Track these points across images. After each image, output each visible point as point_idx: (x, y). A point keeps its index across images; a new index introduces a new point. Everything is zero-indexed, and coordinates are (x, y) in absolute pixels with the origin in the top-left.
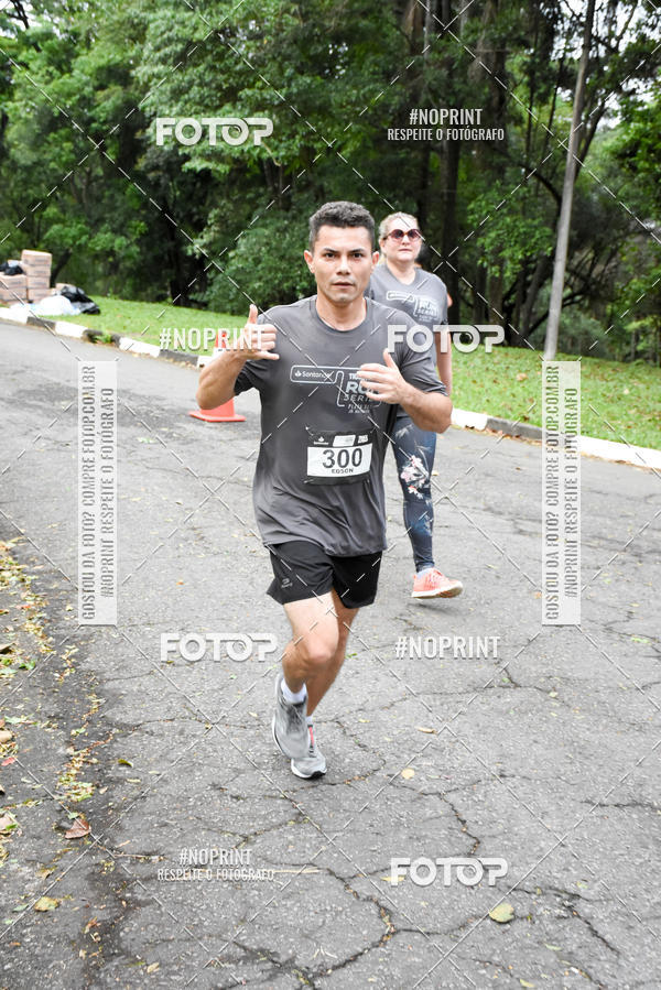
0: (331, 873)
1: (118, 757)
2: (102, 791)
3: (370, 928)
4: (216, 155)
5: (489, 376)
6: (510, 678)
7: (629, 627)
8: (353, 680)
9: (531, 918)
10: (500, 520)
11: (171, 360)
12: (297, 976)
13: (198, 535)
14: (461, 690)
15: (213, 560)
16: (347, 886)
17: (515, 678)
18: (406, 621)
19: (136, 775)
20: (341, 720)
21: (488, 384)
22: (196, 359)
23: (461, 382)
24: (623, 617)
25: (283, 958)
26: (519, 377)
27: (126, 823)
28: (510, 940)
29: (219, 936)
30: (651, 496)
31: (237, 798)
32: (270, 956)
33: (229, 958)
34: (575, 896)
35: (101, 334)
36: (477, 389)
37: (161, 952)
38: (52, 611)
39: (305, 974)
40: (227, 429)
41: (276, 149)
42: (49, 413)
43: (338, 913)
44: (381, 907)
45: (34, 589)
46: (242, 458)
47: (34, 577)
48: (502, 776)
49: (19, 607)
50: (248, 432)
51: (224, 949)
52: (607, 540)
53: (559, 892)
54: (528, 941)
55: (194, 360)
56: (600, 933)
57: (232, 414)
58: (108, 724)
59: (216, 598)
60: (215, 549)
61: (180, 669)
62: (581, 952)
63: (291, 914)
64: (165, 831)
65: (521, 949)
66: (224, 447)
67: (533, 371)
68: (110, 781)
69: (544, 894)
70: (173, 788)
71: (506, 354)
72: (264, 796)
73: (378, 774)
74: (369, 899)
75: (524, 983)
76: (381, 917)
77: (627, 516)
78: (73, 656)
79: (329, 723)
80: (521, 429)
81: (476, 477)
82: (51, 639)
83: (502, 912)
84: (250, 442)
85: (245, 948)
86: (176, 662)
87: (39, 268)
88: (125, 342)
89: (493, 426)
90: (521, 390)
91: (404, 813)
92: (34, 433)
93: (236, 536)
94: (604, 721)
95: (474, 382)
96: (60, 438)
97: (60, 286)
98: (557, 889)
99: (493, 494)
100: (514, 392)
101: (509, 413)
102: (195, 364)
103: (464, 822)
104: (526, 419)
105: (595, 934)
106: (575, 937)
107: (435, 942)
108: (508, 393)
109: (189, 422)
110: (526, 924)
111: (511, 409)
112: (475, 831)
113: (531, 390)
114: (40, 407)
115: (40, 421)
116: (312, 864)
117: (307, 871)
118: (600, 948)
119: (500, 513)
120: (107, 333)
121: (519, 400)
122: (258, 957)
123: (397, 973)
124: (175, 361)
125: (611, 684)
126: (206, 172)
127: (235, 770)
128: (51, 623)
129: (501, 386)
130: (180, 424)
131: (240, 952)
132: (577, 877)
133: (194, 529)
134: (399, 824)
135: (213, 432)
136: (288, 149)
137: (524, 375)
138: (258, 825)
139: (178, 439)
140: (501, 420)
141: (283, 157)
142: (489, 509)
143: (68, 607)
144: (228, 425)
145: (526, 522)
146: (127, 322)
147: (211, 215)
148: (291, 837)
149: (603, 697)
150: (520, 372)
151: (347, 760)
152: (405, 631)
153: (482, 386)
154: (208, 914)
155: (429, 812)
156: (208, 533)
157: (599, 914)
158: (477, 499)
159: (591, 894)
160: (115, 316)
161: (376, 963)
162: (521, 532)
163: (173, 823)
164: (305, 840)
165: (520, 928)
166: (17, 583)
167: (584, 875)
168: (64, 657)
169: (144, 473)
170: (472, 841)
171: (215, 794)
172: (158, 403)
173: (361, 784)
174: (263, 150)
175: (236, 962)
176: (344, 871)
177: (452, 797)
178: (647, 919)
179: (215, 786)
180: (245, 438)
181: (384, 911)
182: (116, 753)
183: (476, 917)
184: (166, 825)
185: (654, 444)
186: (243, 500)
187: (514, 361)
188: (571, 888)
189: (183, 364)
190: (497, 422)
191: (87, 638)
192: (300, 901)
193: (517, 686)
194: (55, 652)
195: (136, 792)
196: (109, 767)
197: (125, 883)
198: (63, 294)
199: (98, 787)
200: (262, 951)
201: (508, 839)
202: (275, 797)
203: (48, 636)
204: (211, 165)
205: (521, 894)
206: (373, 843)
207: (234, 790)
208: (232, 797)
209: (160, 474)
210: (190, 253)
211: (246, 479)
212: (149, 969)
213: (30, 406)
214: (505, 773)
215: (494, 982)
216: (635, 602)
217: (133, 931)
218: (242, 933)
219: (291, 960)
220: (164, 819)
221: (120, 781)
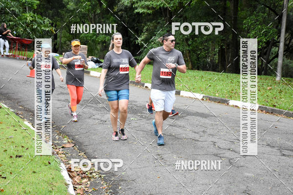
4: (148, 7)
10: (275, 150)
15: (169, 168)
18: (248, 193)
22: (144, 84)
26: (268, 88)
38: (114, 190)
41: (169, 4)
42: (97, 109)
45: (105, 180)
47: (104, 175)
49: (101, 187)
55: (143, 85)
59: (173, 183)
60: (168, 163)
67: (273, 85)
71: (261, 78)
80: (273, 110)
81: (260, 131)
87: (83, 51)
89: (261, 109)
90: (270, 94)
92: (93, 117)
96: (102, 119)
97: (90, 57)
99: (269, 138)
100: (267, 94)
101: (267, 103)
102: (143, 86)
104: (274, 106)
108: (265, 95)
111: (267, 102)
113: (274, 93)
114: (92, 107)
115: (94, 112)
119: (274, 147)
121: (270, 98)
124: (136, 85)
126: (143, 13)
129: (262, 92)
133: (159, 155)
136: (174, 3)
137: (270, 88)
139: (145, 118)
140: (264, 106)
141: (172, 7)
142: (268, 145)
143: (120, 188)
145: (284, 150)
147: (145, 29)
150: (268, 86)
156: (165, 156)
158: (263, 141)
162: (284, 155)
166: (99, 178)
169: (135, 132)
174: (165, 4)
186: (175, 143)
187: (264, 81)
189: (139, 86)
190: (263, 107)
198: (92, 60)
204: (145, 11)
209: (142, 133)
210: (137, 43)
211: (174, 134)
213: (89, 106)
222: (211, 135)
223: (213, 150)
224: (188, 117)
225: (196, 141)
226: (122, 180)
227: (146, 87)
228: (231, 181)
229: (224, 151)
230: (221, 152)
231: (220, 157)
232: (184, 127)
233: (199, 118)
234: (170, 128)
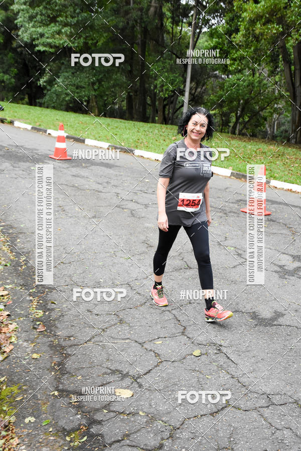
0: (136, 342)
1: (50, 300)
2: (47, 313)
3: (153, 361)
4: (50, 45)
5: (162, 138)
6: (187, 265)
7: (226, 243)
8: (131, 268)
9: (207, 354)
11: (36, 131)
12: (131, 379)
13: (62, 209)
14: (171, 270)
15: (70, 220)
16: (142, 346)
17: (189, 265)
18: (147, 243)
19: (58, 307)
20: (130, 284)
21: (162, 142)
22: (47, 130)
23: (151, 141)
24: (223, 240)
25: (125, 373)
26: (173, 138)
27: (58, 325)
28: (201, 362)
29: (101, 366)
30: (227, 188)
31: (97, 315)
32: (120, 372)
33: (105, 373)
34: (221, 345)
35: (6, 120)
36: (158, 144)
37: (82, 372)
38: (12, 242)
39: (133, 378)
40: (65, 163)
41: (73, 43)
43: (141, 356)
44: (155, 353)
46: (74, 176)
48: (190, 303)
50: (74, 164)
51: (104, 370)
52: (214, 207)
53: (215, 344)
54: (207, 362)
55: (45, 131)
56: (230, 358)
57: (66, 156)
58: (43, 288)
59: (74, 236)
60: (70, 215)
61: (66, 265)
62: (224, 365)
63: (125, 356)
64: (73, 328)
65: (205, 365)
66: (65, 171)
68: (49, 310)
69: (210, 345)
70: (73, 312)
71: (167, 128)
72: (107, 314)
73: (146, 304)
74: (151, 350)
75: (207, 376)
76: (156, 356)
77: (219, 197)
78: (24, 260)
79: (126, 285)
82: (14, 253)
83: (197, 352)
84: (75, 168)
85: (110, 369)
86: (64, 262)
88: (17, 124)
91: (158, 318)
93: (77, 209)
94: (223, 281)
95: (157, 140)
98: (214, 344)
102: (46, 133)
103: (179, 321)
105: (228, 358)
106: (222, 360)
107: (176, 364)
109: (49, 160)
110: (205, 356)
112: (183, 324)
116: (128, 339)
117: (127, 341)
118: (231, 363)
120: (9, 119)
122: (116, 373)
123: (164, 375)
124: (38, 132)
125: (223, 266)
126: (44, 52)
127: (95, 304)
128: (12, 247)
129: (167, 142)
130: (46, 161)
131: (109, 371)
132: (220, 339)
133: (60, 207)
134: (157, 323)
135: (60, 164)
136: (79, 43)
138: (107, 325)
141: (76, 47)
143: (18, 241)
144: (65, 161)
146: (16, 114)
147: (47, 69)
148: (119, 329)
149: (221, 271)
150: (173, 136)
151: (134, 299)
152: (147, 247)
153: (160, 142)
154: (95, 358)
155: (167, 318)
156: (66, 208)
157: (229, 351)
159: (226, 345)
160: (10, 111)
161: (157, 373)
163: (76, 325)
164: (125, 330)
165: (203, 358)
167: (222, 338)
168: (21, 261)
170: (183, 328)
171: (89, 313)
172: (36, 152)
173: (141, 308)
174: (68, 43)
175: (109, 374)
176: (141, 341)
177: (174, 312)
178: (244, 352)
179: (89, 311)
180: (73, 167)
181: (157, 355)
182: (49, 299)
183: (188, 355)
184: (73, 326)
185: (226, 167)
186: (77, 194)
187: (170, 131)
188: (219, 343)
189: (41, 133)
191: (28, 253)
192: (126, 352)
193: (190, 268)
194: (17, 259)
195: (60, 314)
196: (47, 304)
197: (63, 348)
199: (45, 312)
200: (117, 370)
201: (195, 326)
202: (111, 314)
203: (13, 252)
204: (47, 49)
205: (202, 346)
206: (149, 330)
207: (95, 312)
208: (96, 315)
210: (39, 84)
211: (77, 185)
212: (79, 378)
214: (191, 302)
215: (198, 376)
216: (227, 233)
217: (69, 364)
218: (109, 364)
219: (128, 373)
220: (72, 324)
221: (53, 310)
222: (115, 186)
223: (116, 201)
224: (93, 167)
225: (99, 192)
226: (21, 233)
227: (49, 134)
228: (132, 232)
229: (127, 203)
230: (124, 204)
231: (123, 209)
232: (87, 178)
233: (103, 168)
234: (74, 178)
